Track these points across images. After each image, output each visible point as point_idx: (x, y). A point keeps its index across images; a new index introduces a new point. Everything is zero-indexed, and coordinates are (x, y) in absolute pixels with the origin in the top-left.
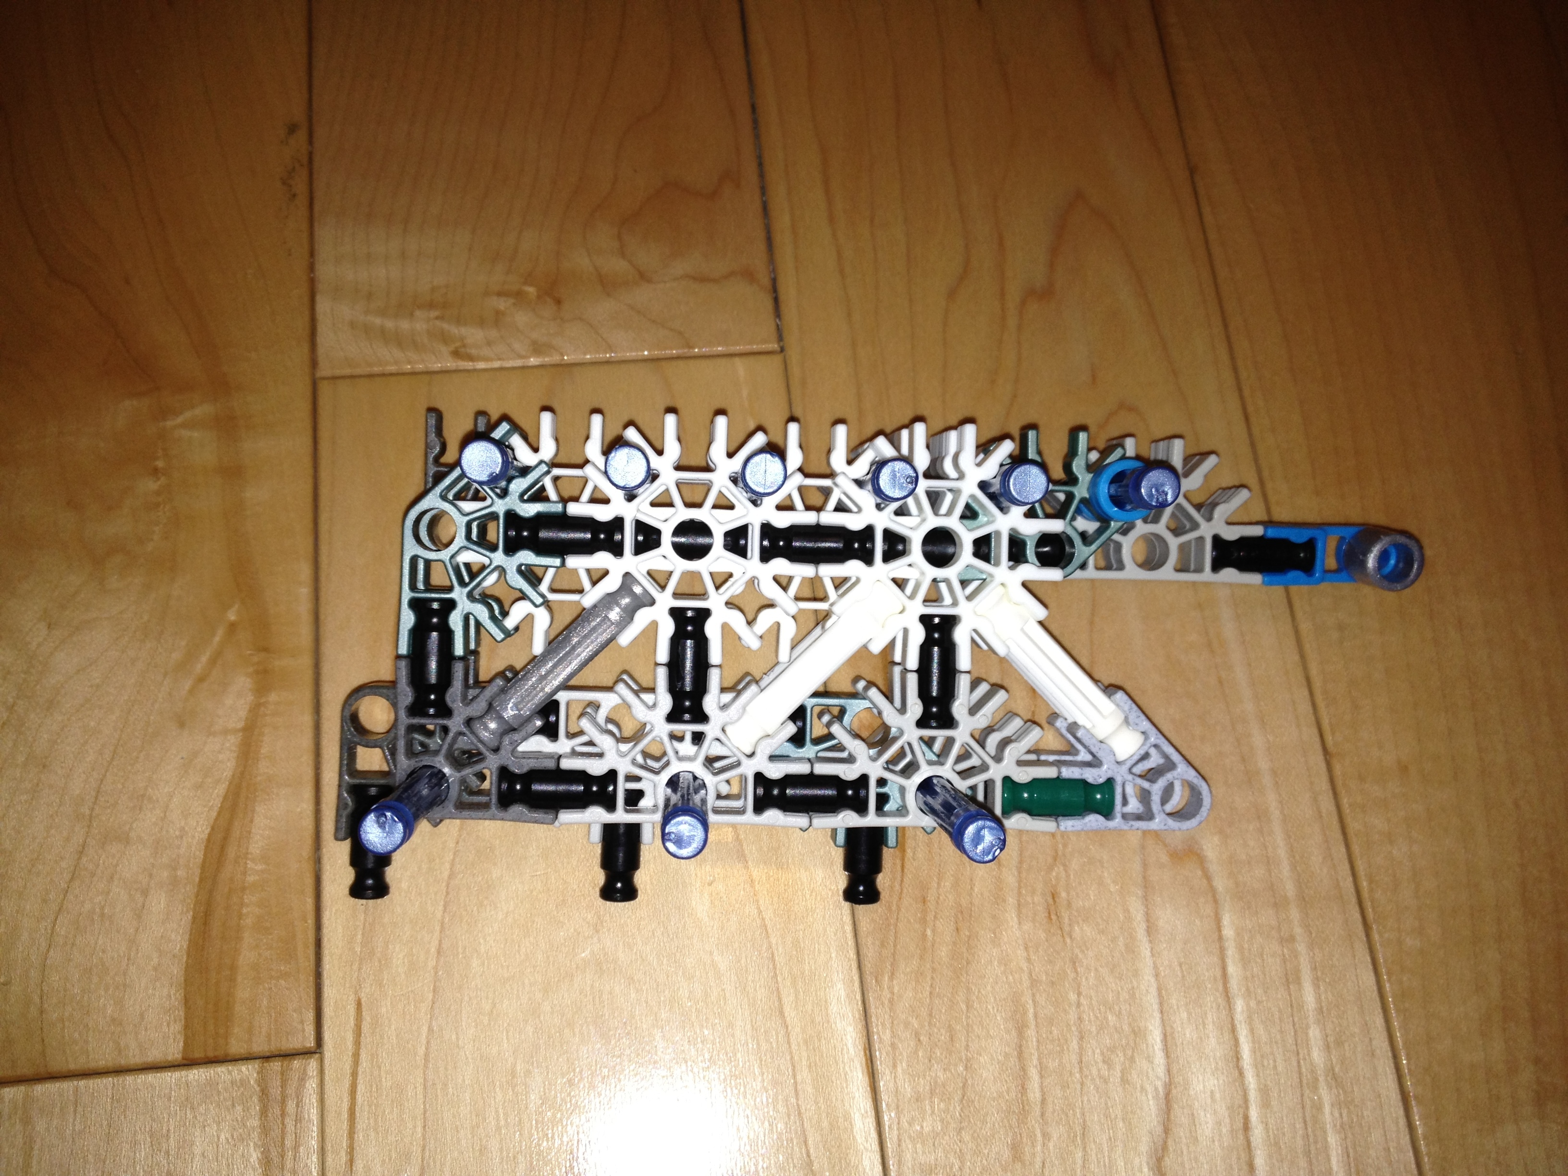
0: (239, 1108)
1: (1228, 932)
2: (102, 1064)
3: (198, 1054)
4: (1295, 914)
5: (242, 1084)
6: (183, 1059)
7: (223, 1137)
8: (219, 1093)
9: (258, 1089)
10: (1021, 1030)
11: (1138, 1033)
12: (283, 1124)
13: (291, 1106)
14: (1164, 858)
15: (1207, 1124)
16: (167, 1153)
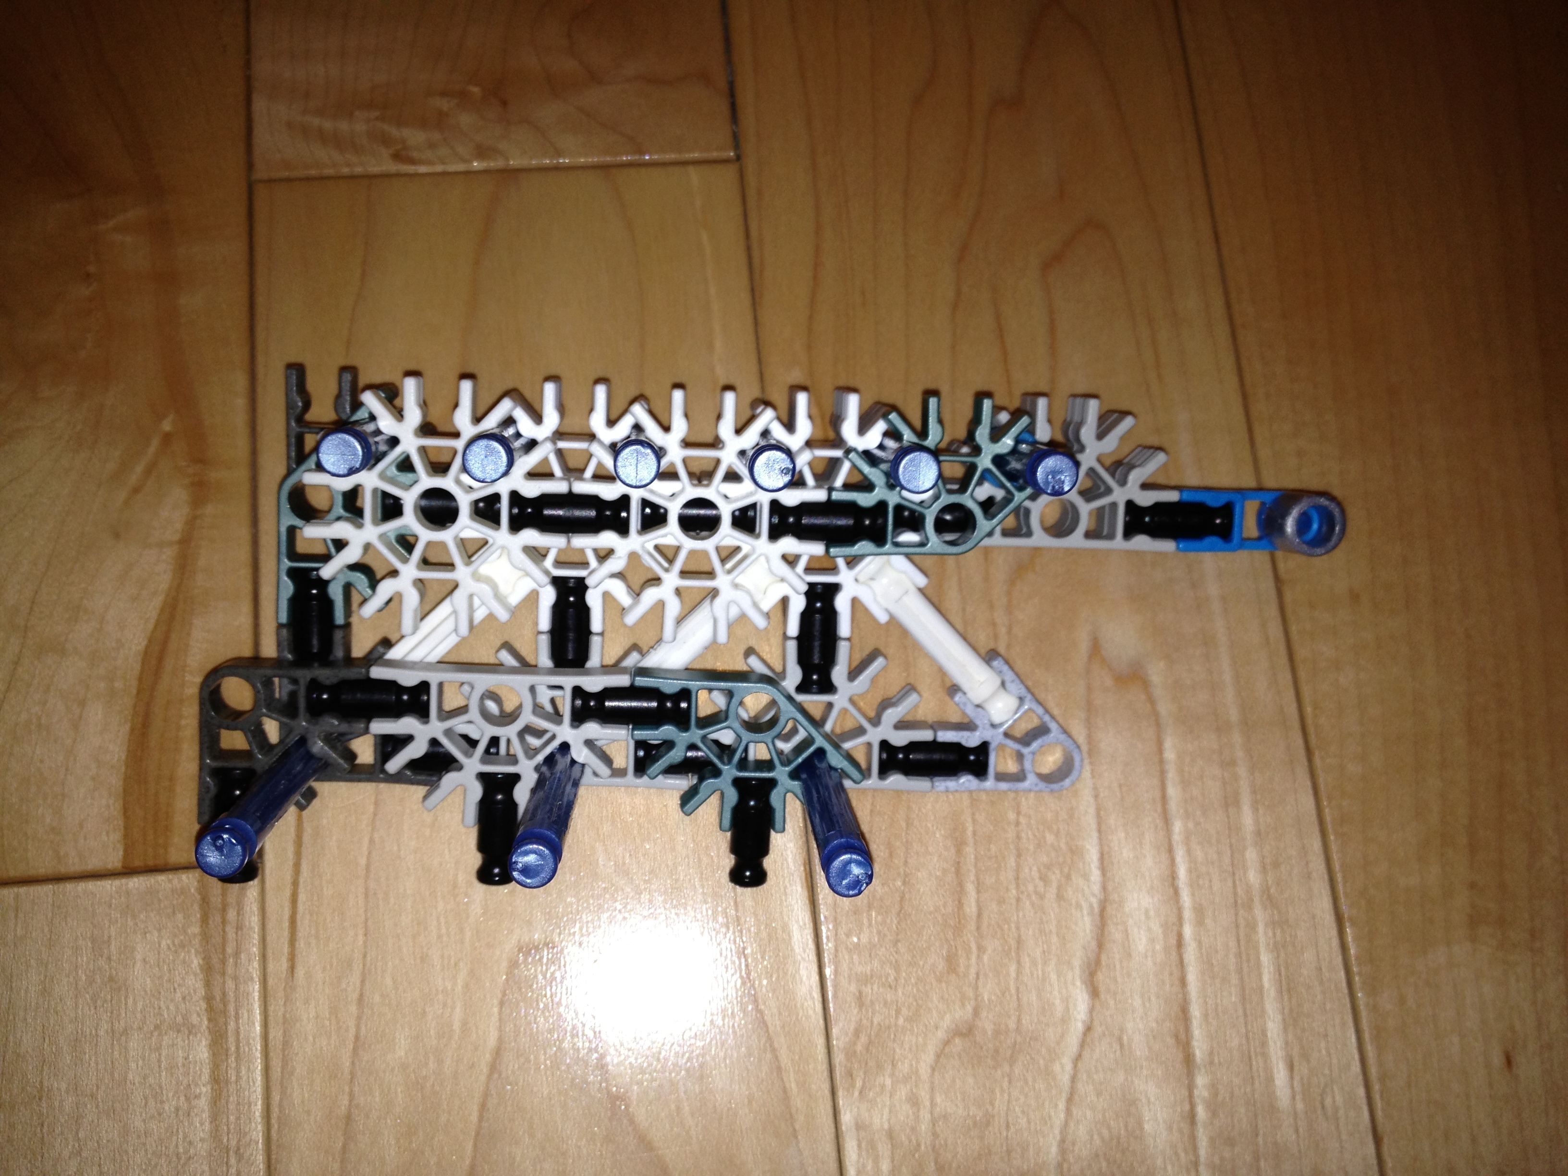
0: (180, 916)
1: (1170, 755)
2: (42, 871)
3: (138, 863)
4: (1237, 738)
5: (182, 893)
6: (123, 867)
7: (164, 943)
8: (159, 900)
9: (198, 897)
10: (959, 846)
11: (1076, 851)
12: (224, 931)
13: (231, 915)
14: (1109, 682)
15: (1140, 942)
16: (109, 958)
